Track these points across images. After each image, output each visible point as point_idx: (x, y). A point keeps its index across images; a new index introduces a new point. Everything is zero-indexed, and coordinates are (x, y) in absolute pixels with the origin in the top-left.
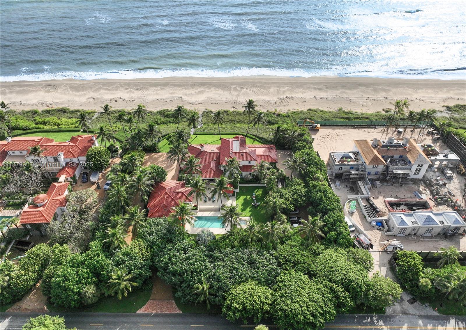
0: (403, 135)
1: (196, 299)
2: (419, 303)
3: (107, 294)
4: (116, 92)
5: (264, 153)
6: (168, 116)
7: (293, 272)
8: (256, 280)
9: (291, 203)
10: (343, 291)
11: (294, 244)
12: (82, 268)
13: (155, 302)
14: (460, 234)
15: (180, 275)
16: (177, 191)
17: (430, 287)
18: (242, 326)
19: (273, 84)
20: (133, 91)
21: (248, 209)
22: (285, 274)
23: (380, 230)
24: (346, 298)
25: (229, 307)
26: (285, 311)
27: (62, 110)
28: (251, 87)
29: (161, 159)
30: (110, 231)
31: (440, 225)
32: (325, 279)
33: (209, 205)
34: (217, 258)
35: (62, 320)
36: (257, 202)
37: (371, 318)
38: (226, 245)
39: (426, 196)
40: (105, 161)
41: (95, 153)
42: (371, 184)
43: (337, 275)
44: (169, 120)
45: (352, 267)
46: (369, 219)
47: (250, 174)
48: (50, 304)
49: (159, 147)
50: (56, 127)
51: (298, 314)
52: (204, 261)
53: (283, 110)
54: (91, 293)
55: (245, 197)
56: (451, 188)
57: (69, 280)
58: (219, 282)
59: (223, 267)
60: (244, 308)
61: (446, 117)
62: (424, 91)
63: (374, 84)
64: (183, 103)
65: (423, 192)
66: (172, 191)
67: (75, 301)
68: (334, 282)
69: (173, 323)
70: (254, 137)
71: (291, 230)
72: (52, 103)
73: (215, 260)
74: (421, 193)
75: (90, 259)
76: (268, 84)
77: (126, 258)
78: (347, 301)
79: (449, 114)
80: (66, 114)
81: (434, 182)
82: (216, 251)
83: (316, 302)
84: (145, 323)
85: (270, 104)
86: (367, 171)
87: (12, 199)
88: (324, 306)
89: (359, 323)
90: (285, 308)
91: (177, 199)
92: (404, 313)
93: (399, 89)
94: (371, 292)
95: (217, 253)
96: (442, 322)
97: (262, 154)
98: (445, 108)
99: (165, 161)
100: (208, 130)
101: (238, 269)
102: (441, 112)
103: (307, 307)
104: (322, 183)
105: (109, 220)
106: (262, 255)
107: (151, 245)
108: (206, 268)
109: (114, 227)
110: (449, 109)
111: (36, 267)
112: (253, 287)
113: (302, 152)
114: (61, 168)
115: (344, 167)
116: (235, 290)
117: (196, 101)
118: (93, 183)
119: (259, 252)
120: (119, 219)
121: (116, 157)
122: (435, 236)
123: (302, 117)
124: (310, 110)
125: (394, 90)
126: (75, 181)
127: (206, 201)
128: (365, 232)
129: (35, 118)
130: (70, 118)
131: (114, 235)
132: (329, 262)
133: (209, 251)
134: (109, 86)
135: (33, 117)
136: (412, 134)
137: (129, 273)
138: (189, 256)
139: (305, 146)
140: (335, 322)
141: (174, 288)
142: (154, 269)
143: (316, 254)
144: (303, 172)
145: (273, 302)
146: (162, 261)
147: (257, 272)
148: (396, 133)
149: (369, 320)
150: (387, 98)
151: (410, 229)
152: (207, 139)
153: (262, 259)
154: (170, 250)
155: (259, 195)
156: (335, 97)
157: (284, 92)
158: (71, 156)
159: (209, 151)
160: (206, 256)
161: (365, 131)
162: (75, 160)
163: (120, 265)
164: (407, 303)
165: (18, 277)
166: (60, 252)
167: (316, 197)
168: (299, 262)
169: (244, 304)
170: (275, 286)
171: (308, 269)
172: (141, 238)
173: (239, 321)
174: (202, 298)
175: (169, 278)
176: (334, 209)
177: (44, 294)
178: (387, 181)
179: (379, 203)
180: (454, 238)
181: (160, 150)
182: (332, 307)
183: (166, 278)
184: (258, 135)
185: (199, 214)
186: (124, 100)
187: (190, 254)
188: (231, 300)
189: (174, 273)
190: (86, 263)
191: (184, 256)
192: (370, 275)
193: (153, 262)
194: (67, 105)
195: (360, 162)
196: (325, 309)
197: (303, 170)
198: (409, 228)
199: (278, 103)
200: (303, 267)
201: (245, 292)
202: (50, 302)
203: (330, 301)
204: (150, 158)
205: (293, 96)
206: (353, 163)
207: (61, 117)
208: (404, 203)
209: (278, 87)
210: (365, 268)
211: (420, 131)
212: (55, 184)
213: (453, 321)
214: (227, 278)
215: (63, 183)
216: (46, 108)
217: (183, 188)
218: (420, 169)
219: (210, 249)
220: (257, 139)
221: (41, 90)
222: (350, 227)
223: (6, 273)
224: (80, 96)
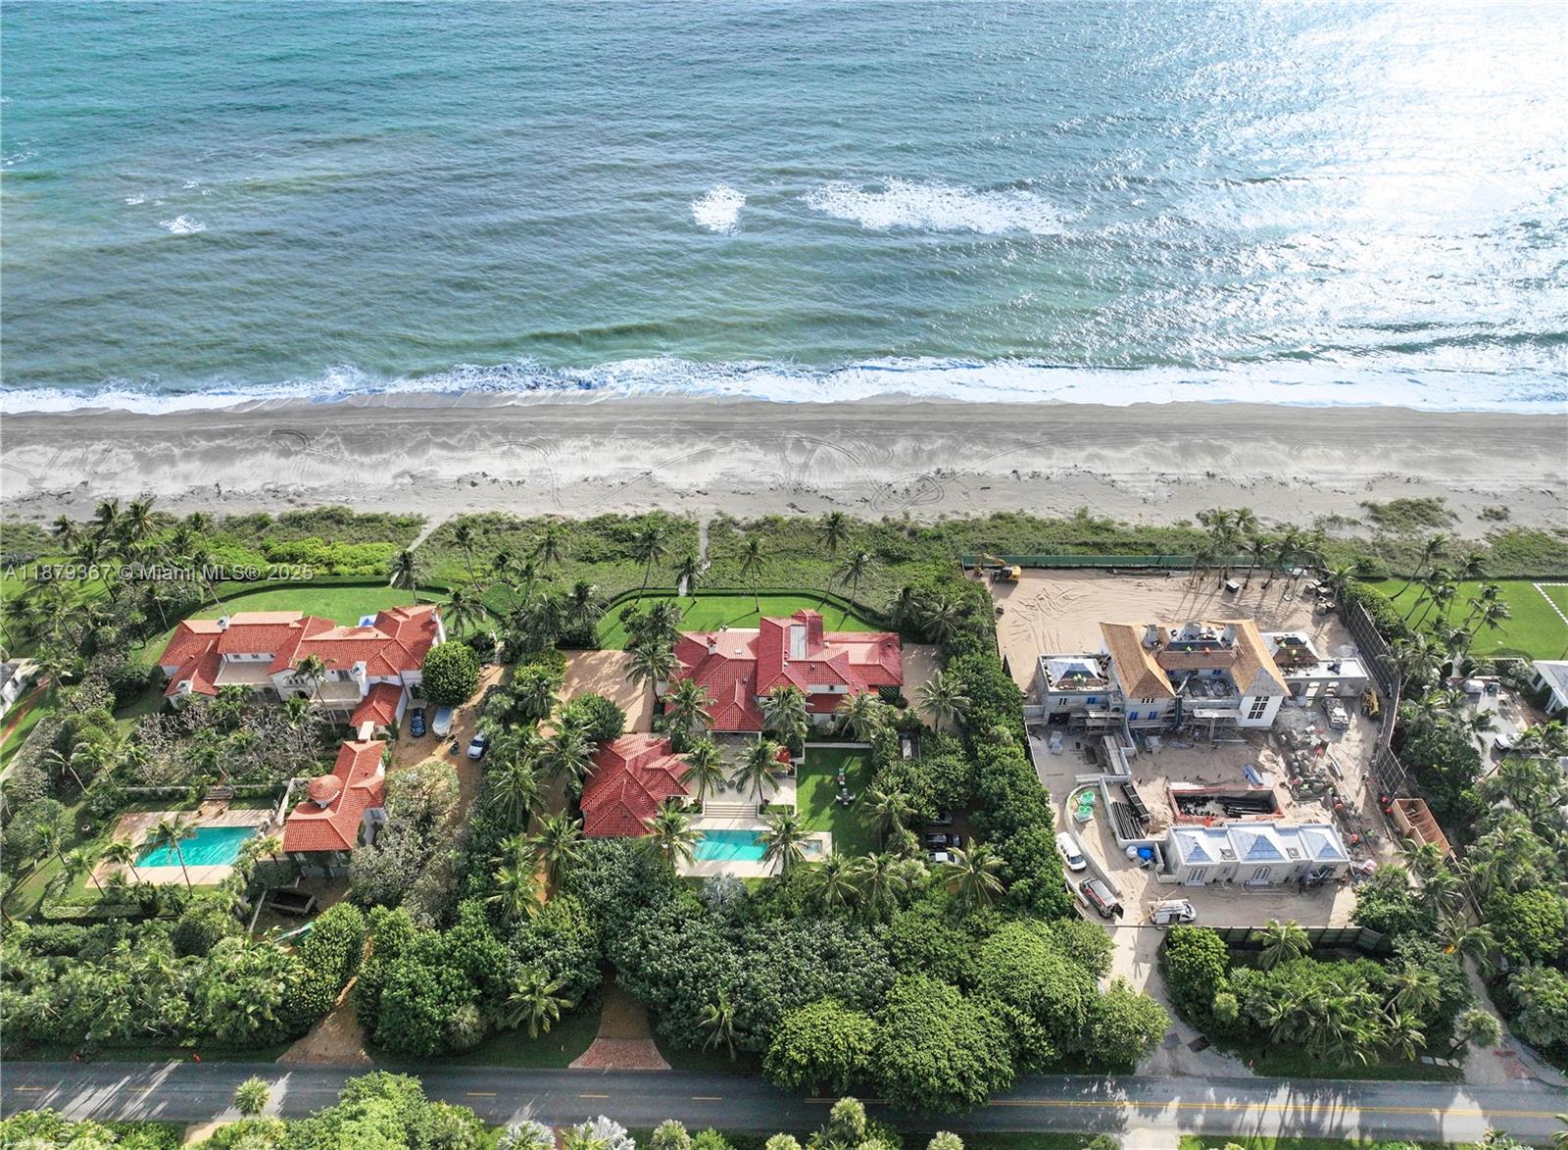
0: (1241, 598)
1: (704, 1039)
2: (1214, 1048)
3: (500, 1025)
4: (471, 454)
5: (868, 658)
6: (618, 536)
7: (923, 979)
8: (839, 997)
9: (931, 802)
10: (1034, 1025)
11: (931, 910)
12: (449, 966)
13: (611, 1045)
14: (1338, 881)
15: (667, 983)
16: (652, 765)
17: (1235, 1014)
18: (808, 1101)
19: (903, 426)
20: (518, 450)
21: (827, 811)
22: (906, 983)
23: (1146, 868)
24: (1038, 1039)
25: (778, 1058)
26: (901, 1068)
27: (332, 517)
28: (842, 438)
29: (606, 670)
30: (503, 877)
31: (1288, 860)
32: (996, 994)
33: (731, 800)
34: (752, 942)
35: (415, 1083)
36: (850, 794)
37: (1101, 1085)
38: (772, 910)
39: (1273, 778)
40: (468, 682)
41: (445, 661)
42: (1137, 744)
43: (1023, 987)
44: (620, 547)
45: (1061, 966)
46: (1121, 841)
47: (833, 718)
48: (371, 1044)
49: (600, 634)
50: (324, 570)
51: (930, 1075)
52: (721, 950)
53: (925, 516)
54: (471, 1024)
55: (818, 778)
56: (1340, 755)
57: (423, 994)
58: (755, 1001)
59: (766, 965)
60: (813, 1061)
61: (1363, 542)
62: (1320, 451)
63: (1182, 430)
64: (655, 491)
65: (1267, 765)
66: (640, 765)
67: (435, 1041)
68: (1016, 1002)
69: (651, 1092)
70: (846, 605)
71: (927, 873)
72: (302, 489)
73: (747, 949)
74: (1261, 769)
75: (464, 944)
76: (890, 429)
77: (543, 944)
78: (1041, 1047)
79: (1372, 530)
80: (343, 527)
81: (1299, 738)
82: (750, 927)
83: (970, 1049)
84: (590, 1091)
85: (893, 496)
86: (1129, 711)
87: (247, 781)
88: (987, 1057)
89: (1071, 1095)
90: (901, 1061)
91: (653, 788)
92: (1177, 1073)
93: (1252, 444)
94: (1098, 1027)
95: (751, 933)
96: (1258, 1093)
97: (863, 662)
98: (1366, 511)
99: (615, 674)
100: (724, 583)
101: (798, 971)
102: (1354, 523)
103: (950, 1060)
104: (1009, 749)
105: (498, 848)
106: (855, 938)
107: (600, 911)
108: (727, 968)
109: (511, 864)
110: (1376, 513)
111: (338, 959)
112: (833, 1013)
113: (964, 662)
114: (360, 700)
115: (1070, 698)
116: (793, 1020)
117: (691, 485)
118: (440, 739)
119: (847, 929)
120: (520, 845)
121: (491, 662)
122: (1279, 886)
123: (975, 542)
124: (1000, 517)
125: (1236, 449)
126: (395, 735)
127: (722, 791)
128: (1108, 874)
129: (265, 542)
130: (358, 541)
131: (513, 887)
132: (1010, 954)
133: (733, 925)
134: (450, 435)
135: (260, 539)
136: (1263, 596)
137: (553, 977)
138: (688, 938)
139: (972, 645)
140: (1013, 1094)
141: (653, 1014)
142: (607, 967)
143: (980, 934)
144: (963, 720)
145: (876, 1048)
146: (626, 949)
147: (843, 979)
148: (1221, 592)
149: (1095, 1089)
150: (1213, 476)
151: (1215, 870)
152: (723, 608)
153: (855, 947)
154: (643, 923)
155: (854, 772)
156: (1072, 471)
157: (932, 455)
158: (385, 669)
159: (729, 656)
160: (728, 938)
161: (1139, 585)
162: (394, 680)
163: (531, 958)
164: (1188, 1050)
165: (303, 984)
166: (392, 925)
167: (989, 788)
168: (938, 957)
169: (812, 1052)
170: (881, 1012)
171: (959, 972)
172: (574, 892)
173: (802, 1090)
174: (719, 1038)
175: (644, 990)
176: (1032, 820)
177: (360, 1023)
178: (1179, 737)
179: (1153, 797)
180: (1323, 890)
181: (602, 643)
182: (1007, 1059)
183: (636, 990)
184: (857, 600)
185: (707, 824)
186: (494, 481)
187: (689, 933)
188: (783, 1043)
189: (655, 979)
190: (457, 954)
191: (677, 939)
192: (1104, 986)
193: (604, 951)
194: (343, 498)
195: (1112, 687)
196: (989, 1064)
197: (965, 714)
198: (1213, 866)
199: (913, 493)
200: (947, 966)
201: (815, 1026)
202: (371, 1041)
203: (1003, 1045)
204: (578, 665)
205: (957, 469)
206: (1094, 689)
207: (332, 539)
208: (1216, 795)
209: (917, 437)
210: (1090, 969)
211: (1287, 587)
212: (351, 744)
213: (1283, 1092)
214: (775, 991)
215: (370, 744)
216: (290, 509)
217: (667, 758)
218: (1263, 706)
219: (736, 923)
220: (853, 610)
221: (266, 449)
222: (1073, 860)
223: (281, 975)
224: (374, 467)
